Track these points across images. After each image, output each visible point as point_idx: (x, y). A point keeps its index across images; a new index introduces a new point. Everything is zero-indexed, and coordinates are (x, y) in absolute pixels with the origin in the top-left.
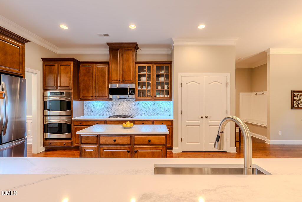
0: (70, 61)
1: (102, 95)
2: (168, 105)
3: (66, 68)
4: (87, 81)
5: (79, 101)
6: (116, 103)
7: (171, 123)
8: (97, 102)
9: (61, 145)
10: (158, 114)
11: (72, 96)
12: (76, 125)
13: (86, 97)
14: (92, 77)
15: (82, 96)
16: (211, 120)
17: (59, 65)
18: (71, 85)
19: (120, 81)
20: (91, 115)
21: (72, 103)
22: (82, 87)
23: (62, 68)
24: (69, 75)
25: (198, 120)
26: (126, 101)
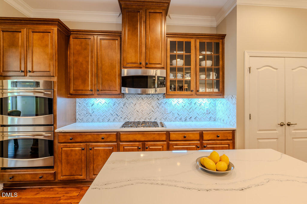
0: (52, 24)
1: (110, 88)
2: (212, 104)
3: (43, 37)
4: (82, 64)
5: (68, 97)
6: (130, 101)
7: (231, 135)
8: (98, 99)
9: (33, 180)
10: (197, 119)
11: (56, 89)
12: (62, 141)
13: (80, 92)
14: (92, 57)
15: (74, 90)
16: (295, 130)
17: (30, 31)
18: (53, 69)
19: (141, 64)
20: (87, 121)
21: (54, 101)
22: (73, 75)
23: (36, 36)
24: (49, 50)
25: (275, 130)
26: (146, 98)
